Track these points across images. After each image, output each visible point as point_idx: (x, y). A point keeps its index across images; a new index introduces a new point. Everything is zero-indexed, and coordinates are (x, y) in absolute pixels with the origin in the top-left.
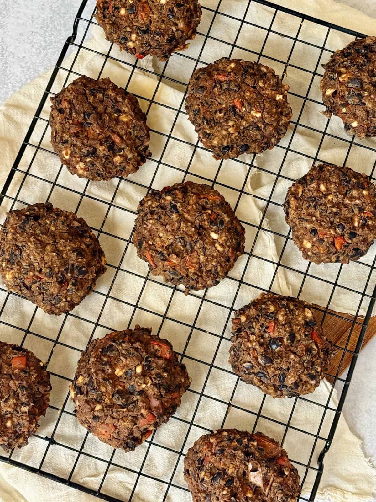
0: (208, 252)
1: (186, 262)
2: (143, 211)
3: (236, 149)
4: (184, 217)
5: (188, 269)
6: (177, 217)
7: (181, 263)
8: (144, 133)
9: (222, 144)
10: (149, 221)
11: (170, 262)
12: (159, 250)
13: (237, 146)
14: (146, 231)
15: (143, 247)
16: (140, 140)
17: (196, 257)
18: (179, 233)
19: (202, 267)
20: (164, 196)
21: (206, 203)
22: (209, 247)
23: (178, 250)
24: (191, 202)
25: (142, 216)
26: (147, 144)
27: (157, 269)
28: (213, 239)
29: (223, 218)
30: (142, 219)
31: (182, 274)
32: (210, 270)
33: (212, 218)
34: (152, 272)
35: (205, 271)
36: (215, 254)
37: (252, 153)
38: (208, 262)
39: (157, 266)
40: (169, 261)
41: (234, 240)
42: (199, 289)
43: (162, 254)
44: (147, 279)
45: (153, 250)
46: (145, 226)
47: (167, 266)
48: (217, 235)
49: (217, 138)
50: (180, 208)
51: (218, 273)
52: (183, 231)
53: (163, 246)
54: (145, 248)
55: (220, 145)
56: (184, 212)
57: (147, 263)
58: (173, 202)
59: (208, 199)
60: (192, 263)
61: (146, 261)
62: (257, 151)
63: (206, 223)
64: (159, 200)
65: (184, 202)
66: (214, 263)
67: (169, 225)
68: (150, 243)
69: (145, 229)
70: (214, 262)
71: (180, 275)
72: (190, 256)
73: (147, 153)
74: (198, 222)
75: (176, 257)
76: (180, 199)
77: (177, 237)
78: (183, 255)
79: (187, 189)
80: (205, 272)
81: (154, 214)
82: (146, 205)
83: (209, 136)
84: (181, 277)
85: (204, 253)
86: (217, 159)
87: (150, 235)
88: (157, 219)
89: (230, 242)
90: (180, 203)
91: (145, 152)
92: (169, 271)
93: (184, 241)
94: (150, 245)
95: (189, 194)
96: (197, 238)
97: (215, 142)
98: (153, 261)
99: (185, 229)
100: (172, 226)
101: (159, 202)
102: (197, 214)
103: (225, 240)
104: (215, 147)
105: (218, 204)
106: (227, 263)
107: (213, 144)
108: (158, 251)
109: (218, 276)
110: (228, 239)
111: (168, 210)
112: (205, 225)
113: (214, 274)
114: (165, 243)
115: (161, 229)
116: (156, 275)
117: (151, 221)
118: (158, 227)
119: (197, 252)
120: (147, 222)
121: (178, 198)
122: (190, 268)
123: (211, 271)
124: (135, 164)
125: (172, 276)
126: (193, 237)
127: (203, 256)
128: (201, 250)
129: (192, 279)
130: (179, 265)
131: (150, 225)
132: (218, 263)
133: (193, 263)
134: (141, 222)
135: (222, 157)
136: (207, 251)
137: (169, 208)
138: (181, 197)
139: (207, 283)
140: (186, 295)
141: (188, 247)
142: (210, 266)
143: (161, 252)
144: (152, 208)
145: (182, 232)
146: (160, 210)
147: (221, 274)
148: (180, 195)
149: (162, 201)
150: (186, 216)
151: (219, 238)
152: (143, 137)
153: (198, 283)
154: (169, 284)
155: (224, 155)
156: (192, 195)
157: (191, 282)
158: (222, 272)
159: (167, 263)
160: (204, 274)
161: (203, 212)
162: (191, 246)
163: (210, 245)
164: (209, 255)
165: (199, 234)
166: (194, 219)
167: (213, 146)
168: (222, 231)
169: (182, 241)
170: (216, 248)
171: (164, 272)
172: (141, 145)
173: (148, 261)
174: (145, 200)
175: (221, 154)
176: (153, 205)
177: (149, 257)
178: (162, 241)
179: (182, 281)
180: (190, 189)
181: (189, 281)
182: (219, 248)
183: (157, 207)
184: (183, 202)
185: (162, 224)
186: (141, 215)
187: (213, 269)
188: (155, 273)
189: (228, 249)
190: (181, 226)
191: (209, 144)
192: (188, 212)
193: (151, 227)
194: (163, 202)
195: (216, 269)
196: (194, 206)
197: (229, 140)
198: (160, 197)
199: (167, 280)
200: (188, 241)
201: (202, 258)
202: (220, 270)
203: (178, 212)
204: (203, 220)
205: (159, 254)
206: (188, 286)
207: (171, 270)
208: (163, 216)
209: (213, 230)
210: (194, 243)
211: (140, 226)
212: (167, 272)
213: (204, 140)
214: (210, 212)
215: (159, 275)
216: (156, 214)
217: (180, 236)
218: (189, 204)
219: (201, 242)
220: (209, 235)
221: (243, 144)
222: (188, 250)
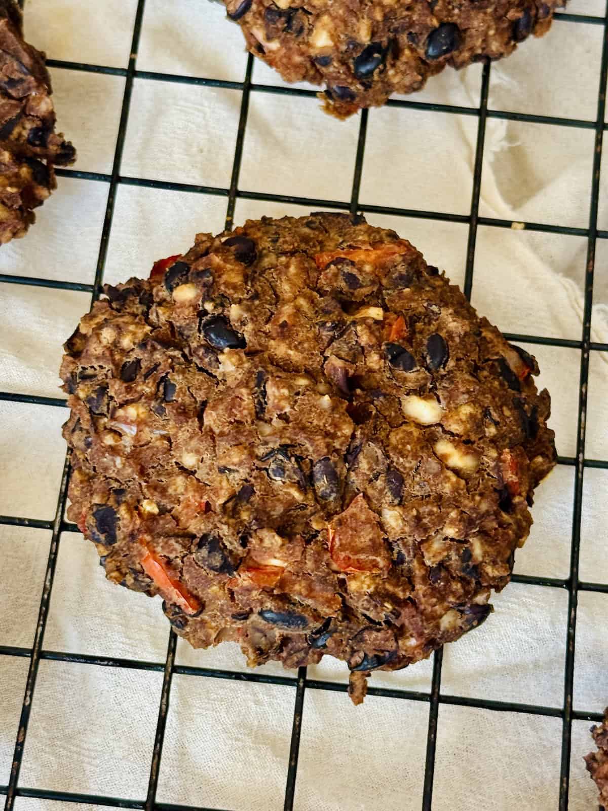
0: (414, 489)
1: (327, 556)
2: (85, 377)
3: (413, 50)
4: (272, 360)
5: (342, 583)
6: (239, 366)
7: (310, 564)
8: (21, 63)
9: (354, 43)
10: (120, 413)
11: (256, 568)
12: (196, 526)
13: (412, 37)
14: (119, 461)
15: (120, 535)
16: (10, 97)
17: (368, 521)
18: (267, 429)
19: (401, 560)
20: (164, 293)
21: (352, 280)
22: (414, 463)
23: (279, 509)
24: (285, 288)
25: (89, 400)
26: (43, 107)
27: (205, 616)
28: (419, 426)
29: (439, 328)
30: (91, 411)
31: (325, 611)
32: (442, 565)
33: (393, 337)
34: (185, 635)
35: (419, 572)
36: (447, 489)
37: (475, 58)
38: (426, 530)
39: (201, 606)
40: (249, 569)
41: (507, 413)
42: (410, 660)
43: (214, 544)
44: (171, 669)
45: (168, 536)
46: (109, 440)
47: (249, 590)
48: (434, 403)
49: (325, 19)
50: (243, 323)
51: (477, 570)
52: (283, 417)
53: (207, 508)
54: (132, 536)
55: (344, 48)
56: (267, 335)
57: (158, 600)
58: (209, 306)
59: (353, 263)
60: (357, 551)
61: (150, 594)
62: (495, 46)
63: (374, 360)
64: (146, 315)
65: (256, 296)
66: (451, 531)
67: (214, 408)
68: (149, 507)
69: (114, 450)
70: (452, 522)
71: (317, 616)
72: (340, 523)
73: (53, 149)
74: (339, 363)
75: (278, 540)
76: (235, 287)
77: (261, 451)
78: (307, 524)
79: (254, 244)
80: (424, 579)
81: (139, 379)
82: (95, 349)
83: (289, 21)
84: (318, 625)
85: (398, 493)
86: (342, 113)
87: (142, 472)
88: (155, 396)
89: (497, 424)
90: (240, 302)
91: (44, 145)
92: (261, 614)
93: (299, 459)
94: (152, 517)
95: (266, 262)
96: (353, 436)
97: (321, 40)
98: (179, 584)
99: (287, 409)
100: (230, 410)
101: (148, 321)
102: (326, 334)
103: (472, 416)
104: (326, 62)
105: (401, 277)
106: (505, 517)
107: (313, 52)
108: (193, 537)
109: (478, 583)
110: (486, 413)
111: (194, 345)
112: (371, 371)
113: (462, 580)
114: (216, 492)
115: (182, 436)
116: (206, 644)
117: (132, 412)
118: (170, 430)
119: (365, 496)
120: (113, 418)
121: (227, 284)
122: (354, 578)
123: (447, 569)
124: (11, 197)
125: (277, 633)
126: (333, 436)
127: (397, 511)
128: (379, 483)
129: (373, 625)
130: (300, 574)
131: (130, 431)
132: (470, 523)
133: (362, 550)
134: (85, 425)
135: (364, 98)
136: (408, 481)
137: (196, 339)
138: (237, 279)
139: (438, 627)
140: (358, 701)
141: (322, 484)
142: (437, 545)
143: (205, 537)
144: (125, 352)
145: (277, 423)
146: (158, 356)
147: (489, 570)
148: (233, 275)
149: (160, 315)
150: (280, 349)
151: (445, 417)
152: (21, 81)
153: (400, 633)
154: (273, 667)
155: (367, 87)
156: (283, 259)
157: (372, 637)
158: (494, 563)
159: (244, 579)
160: (420, 588)
161: (349, 319)
162: (333, 476)
163: (415, 456)
164: (425, 498)
165: (358, 416)
166: (320, 358)
167: (313, 61)
168: (451, 381)
169: (291, 464)
170: (442, 459)
171: (239, 624)
172: (19, 116)
173: (158, 591)
174: (83, 331)
175: (357, 88)
176: (126, 342)
177: (155, 569)
178: (201, 487)
179: (329, 642)
180: (265, 243)
181: (358, 638)
182: (459, 459)
183: (143, 345)
184: (252, 299)
185: (183, 413)
186: (82, 395)
187: (454, 557)
188: (201, 634)
189: (494, 454)
190: (271, 401)
191: (297, 59)
192: (285, 332)
193: (137, 438)
194: (163, 319)
195: (467, 556)
196: (302, 302)
197: (379, 16)
198: (148, 301)
199: (262, 654)
200: (315, 457)
201: (392, 518)
202: (485, 554)
203: (238, 343)
204: (360, 352)
205: (200, 546)
206: (357, 659)
207: (269, 604)
208: (178, 379)
209: (410, 385)
210: (346, 460)
211: (89, 445)
212: (254, 617)
213: (274, 45)
214: (375, 313)
215: (218, 639)
216: (146, 376)
217: (274, 445)
218: (277, 299)
219: (375, 449)
220: (400, 410)
221: (435, 23)
222: (324, 497)
